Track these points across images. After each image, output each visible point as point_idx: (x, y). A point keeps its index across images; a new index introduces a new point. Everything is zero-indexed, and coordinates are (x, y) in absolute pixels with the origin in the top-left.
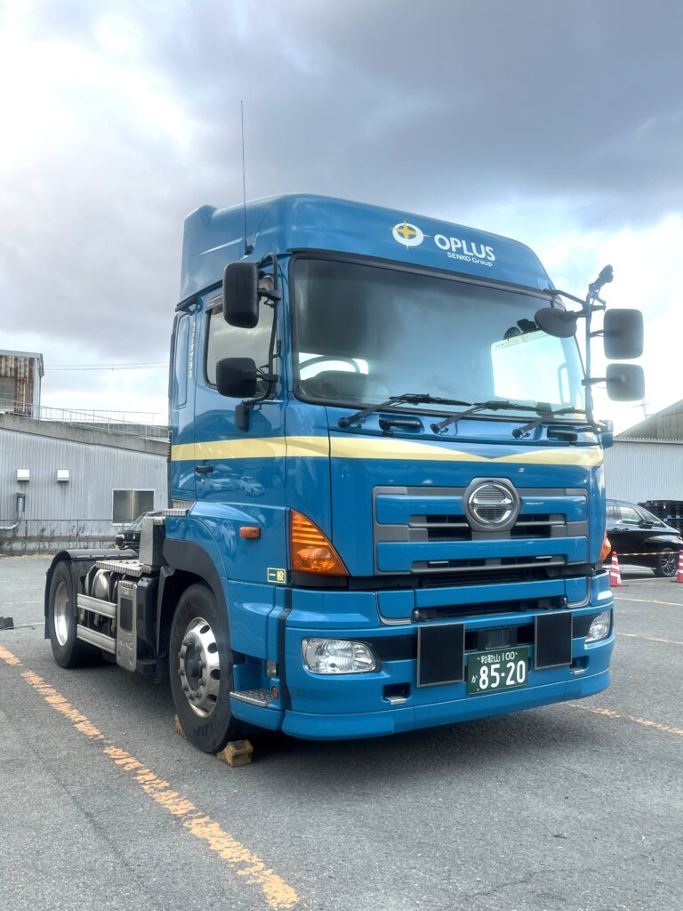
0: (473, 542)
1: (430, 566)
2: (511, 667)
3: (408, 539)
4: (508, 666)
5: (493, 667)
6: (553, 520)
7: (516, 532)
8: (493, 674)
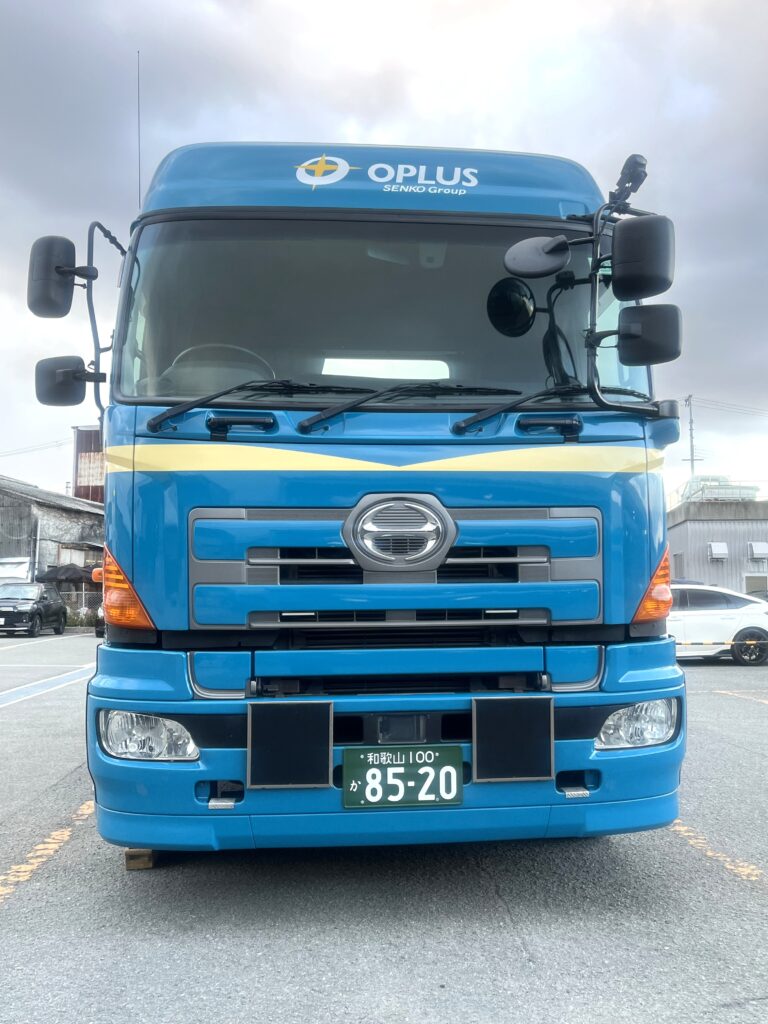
0: (365, 586)
1: (285, 619)
2: (426, 775)
3: (245, 580)
4: (422, 771)
5: (391, 771)
6: (522, 555)
7: (446, 573)
8: (391, 781)
